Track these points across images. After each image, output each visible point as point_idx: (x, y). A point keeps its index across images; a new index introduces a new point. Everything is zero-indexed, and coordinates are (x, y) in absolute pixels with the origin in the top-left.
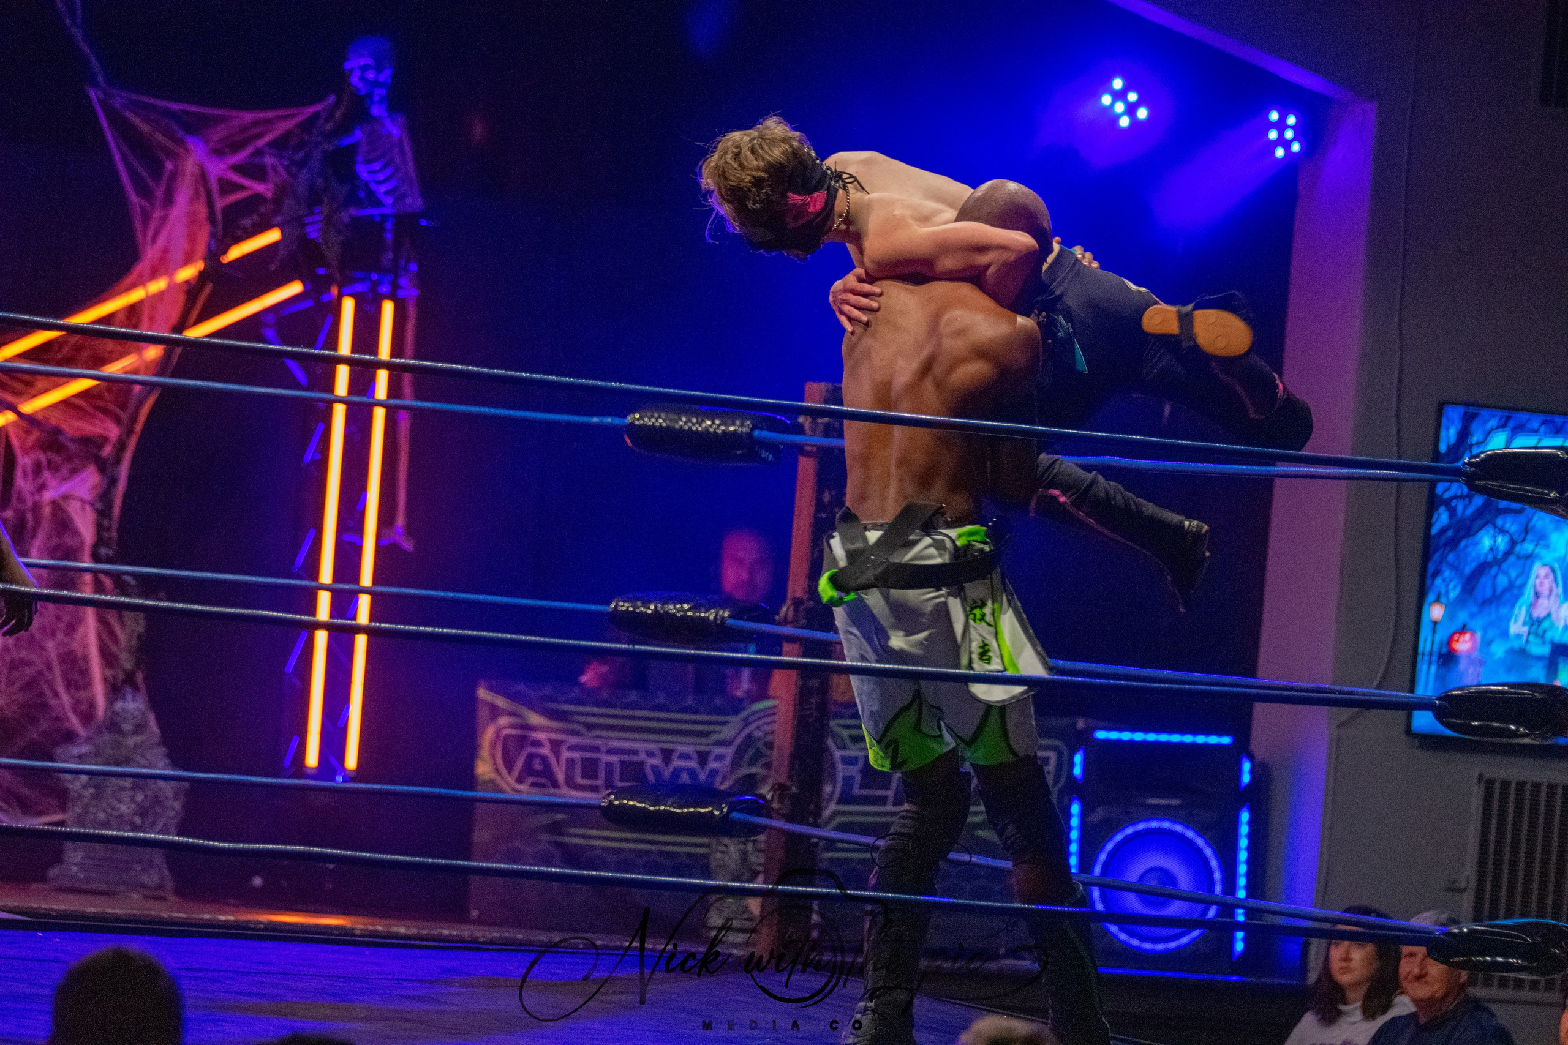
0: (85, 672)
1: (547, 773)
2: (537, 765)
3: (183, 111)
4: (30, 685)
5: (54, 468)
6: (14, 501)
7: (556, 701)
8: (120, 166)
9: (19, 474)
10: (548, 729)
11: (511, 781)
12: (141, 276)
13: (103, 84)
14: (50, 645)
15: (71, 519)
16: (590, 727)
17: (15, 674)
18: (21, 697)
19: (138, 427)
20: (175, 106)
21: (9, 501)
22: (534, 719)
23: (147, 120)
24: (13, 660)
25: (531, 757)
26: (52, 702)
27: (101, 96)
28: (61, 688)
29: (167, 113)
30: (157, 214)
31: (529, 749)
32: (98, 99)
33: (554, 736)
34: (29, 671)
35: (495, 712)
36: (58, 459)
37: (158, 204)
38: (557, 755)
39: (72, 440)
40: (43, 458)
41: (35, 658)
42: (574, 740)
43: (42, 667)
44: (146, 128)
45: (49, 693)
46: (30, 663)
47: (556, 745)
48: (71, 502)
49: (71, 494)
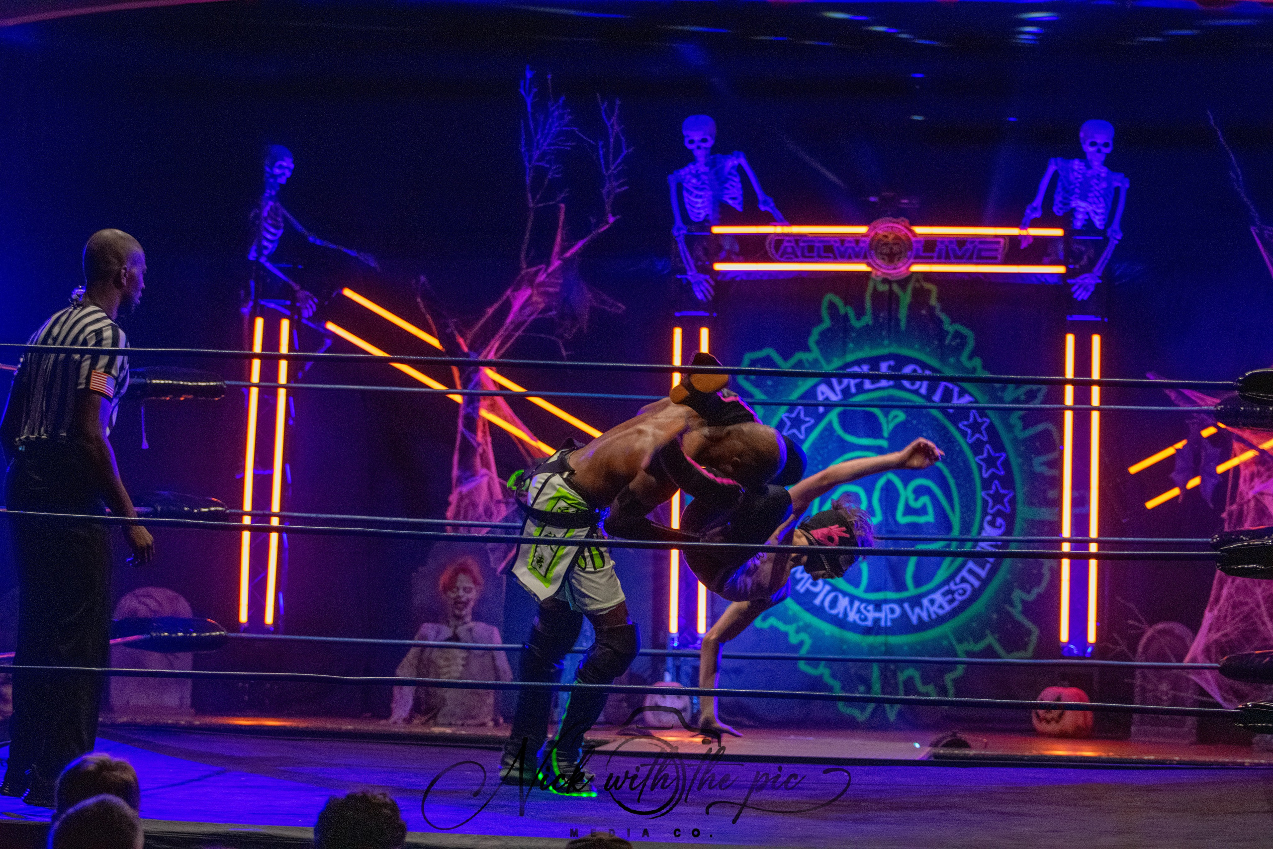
4: (1246, 618)
5: (1259, 474)
6: (1238, 499)
9: (1241, 480)
13: (1258, 223)
14: (1258, 591)
15: (1267, 508)
17: (1237, 612)
18: (1242, 626)
21: (1235, 499)
24: (1234, 602)
26: (1262, 628)
27: (1258, 231)
32: (1257, 234)
34: (1246, 608)
36: (1262, 469)
39: (1270, 456)
40: (1254, 468)
41: (1249, 600)
43: (1252, 605)
45: (1259, 623)
46: (1246, 604)
48: (1266, 497)
49: (1266, 491)
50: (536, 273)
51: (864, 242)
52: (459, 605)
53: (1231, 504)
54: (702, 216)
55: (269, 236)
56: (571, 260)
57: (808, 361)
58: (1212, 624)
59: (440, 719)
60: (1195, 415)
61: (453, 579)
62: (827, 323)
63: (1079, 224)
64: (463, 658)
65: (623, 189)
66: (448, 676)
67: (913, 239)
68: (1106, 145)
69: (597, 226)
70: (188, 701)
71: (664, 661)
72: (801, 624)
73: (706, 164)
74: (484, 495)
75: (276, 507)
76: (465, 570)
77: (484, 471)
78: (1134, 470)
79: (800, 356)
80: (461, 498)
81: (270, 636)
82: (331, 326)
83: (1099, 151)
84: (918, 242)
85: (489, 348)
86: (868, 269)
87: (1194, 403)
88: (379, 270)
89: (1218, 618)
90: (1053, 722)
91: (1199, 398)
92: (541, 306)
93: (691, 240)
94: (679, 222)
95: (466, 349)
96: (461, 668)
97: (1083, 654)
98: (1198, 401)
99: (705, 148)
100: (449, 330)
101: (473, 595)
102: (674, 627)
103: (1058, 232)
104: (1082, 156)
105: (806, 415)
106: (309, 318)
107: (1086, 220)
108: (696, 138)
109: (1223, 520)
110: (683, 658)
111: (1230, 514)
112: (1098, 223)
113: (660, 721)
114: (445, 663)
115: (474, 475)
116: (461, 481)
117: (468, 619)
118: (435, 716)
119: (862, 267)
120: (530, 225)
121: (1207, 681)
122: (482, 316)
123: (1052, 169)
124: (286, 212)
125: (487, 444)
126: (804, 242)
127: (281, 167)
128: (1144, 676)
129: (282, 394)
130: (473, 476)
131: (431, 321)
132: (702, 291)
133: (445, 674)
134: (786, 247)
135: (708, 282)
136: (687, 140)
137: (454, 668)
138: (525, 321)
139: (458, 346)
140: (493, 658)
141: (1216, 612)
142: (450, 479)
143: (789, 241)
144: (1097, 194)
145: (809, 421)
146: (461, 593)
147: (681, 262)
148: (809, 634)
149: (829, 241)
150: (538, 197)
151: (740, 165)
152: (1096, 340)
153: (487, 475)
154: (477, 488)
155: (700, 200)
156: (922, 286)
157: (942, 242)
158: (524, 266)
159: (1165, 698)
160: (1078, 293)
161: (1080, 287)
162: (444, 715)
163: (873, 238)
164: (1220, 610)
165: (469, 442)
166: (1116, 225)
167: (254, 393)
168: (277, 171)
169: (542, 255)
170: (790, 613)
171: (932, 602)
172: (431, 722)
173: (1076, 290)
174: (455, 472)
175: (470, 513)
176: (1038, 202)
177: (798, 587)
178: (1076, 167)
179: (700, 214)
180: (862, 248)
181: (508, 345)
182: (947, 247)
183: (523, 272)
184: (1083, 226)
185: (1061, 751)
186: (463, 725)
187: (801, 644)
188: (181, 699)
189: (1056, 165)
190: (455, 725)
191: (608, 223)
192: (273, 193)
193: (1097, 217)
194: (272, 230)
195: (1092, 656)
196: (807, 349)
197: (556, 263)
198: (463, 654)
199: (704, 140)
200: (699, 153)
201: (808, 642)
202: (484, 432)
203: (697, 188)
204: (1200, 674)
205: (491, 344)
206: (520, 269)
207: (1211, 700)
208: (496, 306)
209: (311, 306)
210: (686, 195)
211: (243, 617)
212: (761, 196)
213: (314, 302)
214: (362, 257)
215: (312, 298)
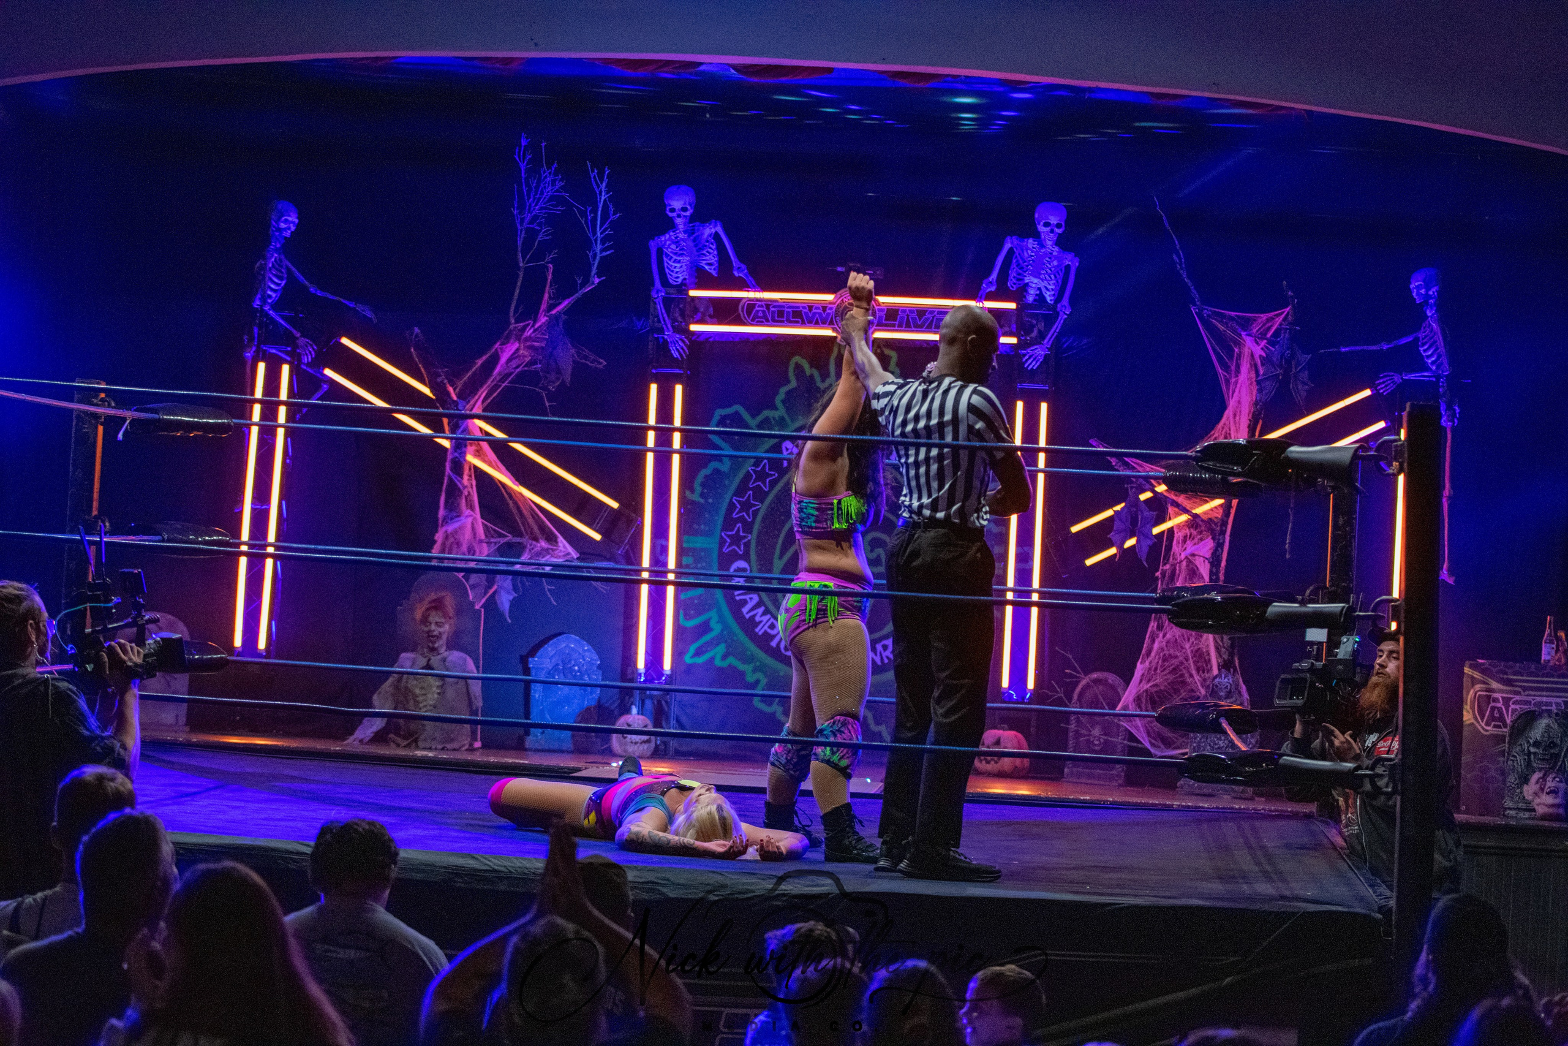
0: (1208, 662)
1: (1501, 718)
2: (1497, 715)
3: (1238, 317)
4: (1175, 670)
5: (1192, 536)
6: (1171, 560)
7: (1506, 673)
8: (1211, 352)
9: (1175, 541)
10: (1501, 691)
11: (1483, 725)
12: (1228, 419)
13: (1198, 303)
14: (1187, 646)
15: (1197, 569)
16: (1525, 689)
17: (1166, 664)
18: (1171, 677)
19: (1233, 511)
20: (1233, 314)
21: (1168, 560)
22: (1495, 685)
23: (1220, 322)
24: (1164, 655)
25: (1493, 708)
26: (1189, 680)
27: (1198, 310)
28: (1194, 672)
29: (1232, 319)
30: (1233, 380)
31: (1492, 704)
32: (1196, 313)
33: (1505, 695)
34: (1175, 662)
35: (1474, 681)
36: (1194, 532)
37: (1233, 373)
38: (1507, 707)
39: (1202, 520)
40: (1187, 531)
41: (1178, 654)
42: (1518, 698)
43: (1181, 658)
44: (1222, 328)
45: (1187, 675)
46: (1176, 657)
47: (1506, 701)
48: (1197, 557)
49: (1196, 553)
50: (523, 329)
51: (831, 309)
52: (433, 638)
53: (1165, 564)
54: (680, 280)
55: (272, 286)
56: (556, 318)
57: (774, 418)
58: (1143, 675)
59: (420, 744)
60: (1134, 480)
61: (426, 614)
62: (793, 383)
63: (1031, 299)
65: (608, 253)
66: (423, 709)
67: (876, 308)
68: (1058, 226)
69: (583, 285)
70: (183, 719)
71: (632, 696)
72: (758, 664)
73: (685, 232)
74: (467, 535)
75: (272, 537)
77: (468, 512)
78: (1075, 529)
79: (767, 413)
80: (447, 538)
81: (264, 660)
82: (328, 372)
83: (1052, 231)
84: (880, 310)
85: (477, 397)
86: (834, 334)
87: (1133, 469)
88: (375, 321)
89: (1150, 669)
90: (992, 762)
91: (1138, 464)
92: (527, 359)
93: (668, 302)
94: (658, 284)
95: (455, 398)
96: (436, 696)
97: (1021, 699)
98: (1135, 466)
99: (685, 217)
101: (446, 629)
102: (641, 664)
103: (1012, 306)
104: (1037, 236)
105: (770, 470)
106: (308, 364)
107: (1037, 295)
108: (677, 204)
109: (1157, 578)
110: (648, 692)
111: (1163, 574)
112: (1048, 299)
113: (625, 751)
116: (445, 520)
117: (443, 649)
118: (416, 741)
119: (828, 332)
120: (519, 284)
121: (1137, 728)
122: (470, 368)
123: (1008, 246)
124: (290, 265)
125: (471, 487)
126: (774, 307)
127: (286, 221)
128: (1078, 722)
129: (281, 432)
130: (458, 516)
131: (423, 370)
132: (677, 349)
134: (758, 311)
135: (683, 342)
136: (668, 208)
137: (430, 696)
138: (512, 373)
139: (448, 394)
140: (467, 686)
141: (1147, 663)
142: (437, 519)
143: (759, 306)
144: (1049, 272)
145: (772, 475)
146: (434, 627)
147: (659, 321)
148: (765, 674)
149: (798, 307)
150: (528, 257)
151: (716, 232)
152: (1044, 406)
153: (471, 516)
154: (461, 528)
155: (678, 265)
156: (882, 352)
157: (904, 311)
158: (513, 321)
159: (1097, 742)
160: (1029, 362)
161: (1029, 358)
162: (425, 740)
163: (839, 306)
164: (1150, 663)
165: (456, 485)
166: (1065, 301)
167: (255, 430)
168: (283, 225)
169: (529, 312)
170: (749, 653)
171: (885, 647)
172: (413, 746)
173: (1027, 360)
174: (442, 513)
175: (455, 549)
176: (994, 276)
177: (757, 630)
178: (1030, 246)
179: (678, 277)
180: (828, 314)
181: (495, 394)
182: (908, 315)
183: (511, 327)
184: (1035, 300)
185: (998, 789)
186: (443, 749)
187: (757, 682)
188: (177, 716)
189: (1012, 243)
190: (436, 749)
191: (593, 283)
192: (278, 246)
193: (1048, 293)
194: (276, 280)
195: (1030, 701)
196: (774, 408)
197: (543, 319)
199: (684, 209)
200: (679, 221)
201: (764, 681)
202: (470, 476)
203: (675, 254)
204: (1131, 721)
205: (479, 393)
206: (509, 323)
207: (1140, 746)
208: (484, 358)
209: (310, 352)
210: (665, 259)
211: (238, 642)
212: (735, 262)
213: (313, 349)
214: (359, 308)
215: (311, 345)
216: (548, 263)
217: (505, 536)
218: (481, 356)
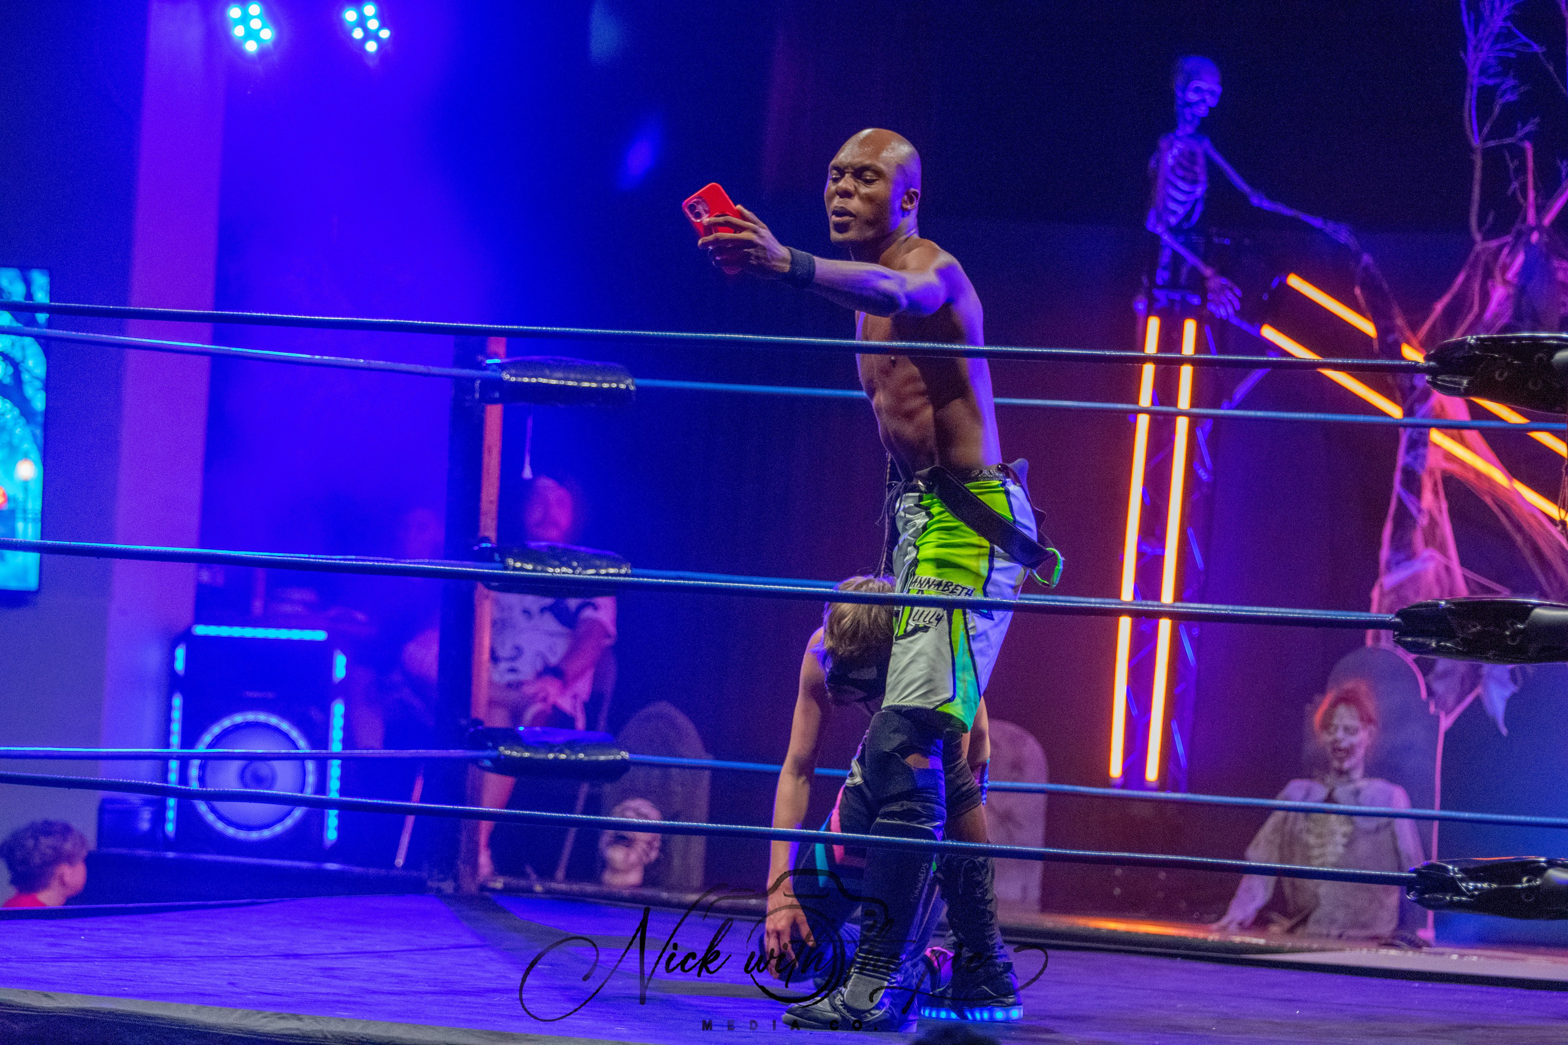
50: (1500, 249)
52: (1339, 754)
55: (1178, 196)
59: (1311, 927)
61: (1329, 715)
64: (1345, 835)
66: (1320, 861)
75: (1167, 596)
76: (1348, 699)
77: (1426, 553)
82: (1269, 334)
96: (1340, 849)
100: (1390, 339)
101: (1362, 738)
114: (1319, 841)
115: (1411, 556)
116: (1394, 564)
117: (1358, 774)
118: (1304, 921)
120: (1478, 175)
125: (1440, 511)
127: (1198, 90)
129: (1182, 423)
130: (1410, 559)
133: (1317, 858)
137: (1330, 849)
140: (1394, 836)
142: (1377, 565)
146: (1340, 734)
150: (1485, 130)
153: (1432, 558)
154: (1412, 579)
158: (1478, 237)
162: (1318, 922)
165: (1409, 510)
167: (1143, 426)
168: (1193, 97)
169: (1508, 221)
172: (1299, 931)
174: (1385, 553)
183: (1478, 247)
186: (1340, 936)
188: (1025, 889)
190: (1328, 936)
192: (1189, 129)
194: (1181, 184)
198: (1347, 829)
202: (1436, 493)
206: (1473, 243)
208: (1446, 299)
209: (1230, 301)
211: (1116, 769)
213: (1234, 294)
214: (1329, 227)
215: (1231, 289)
216: (1521, 139)
217: (1498, 593)
218: (1438, 297)
